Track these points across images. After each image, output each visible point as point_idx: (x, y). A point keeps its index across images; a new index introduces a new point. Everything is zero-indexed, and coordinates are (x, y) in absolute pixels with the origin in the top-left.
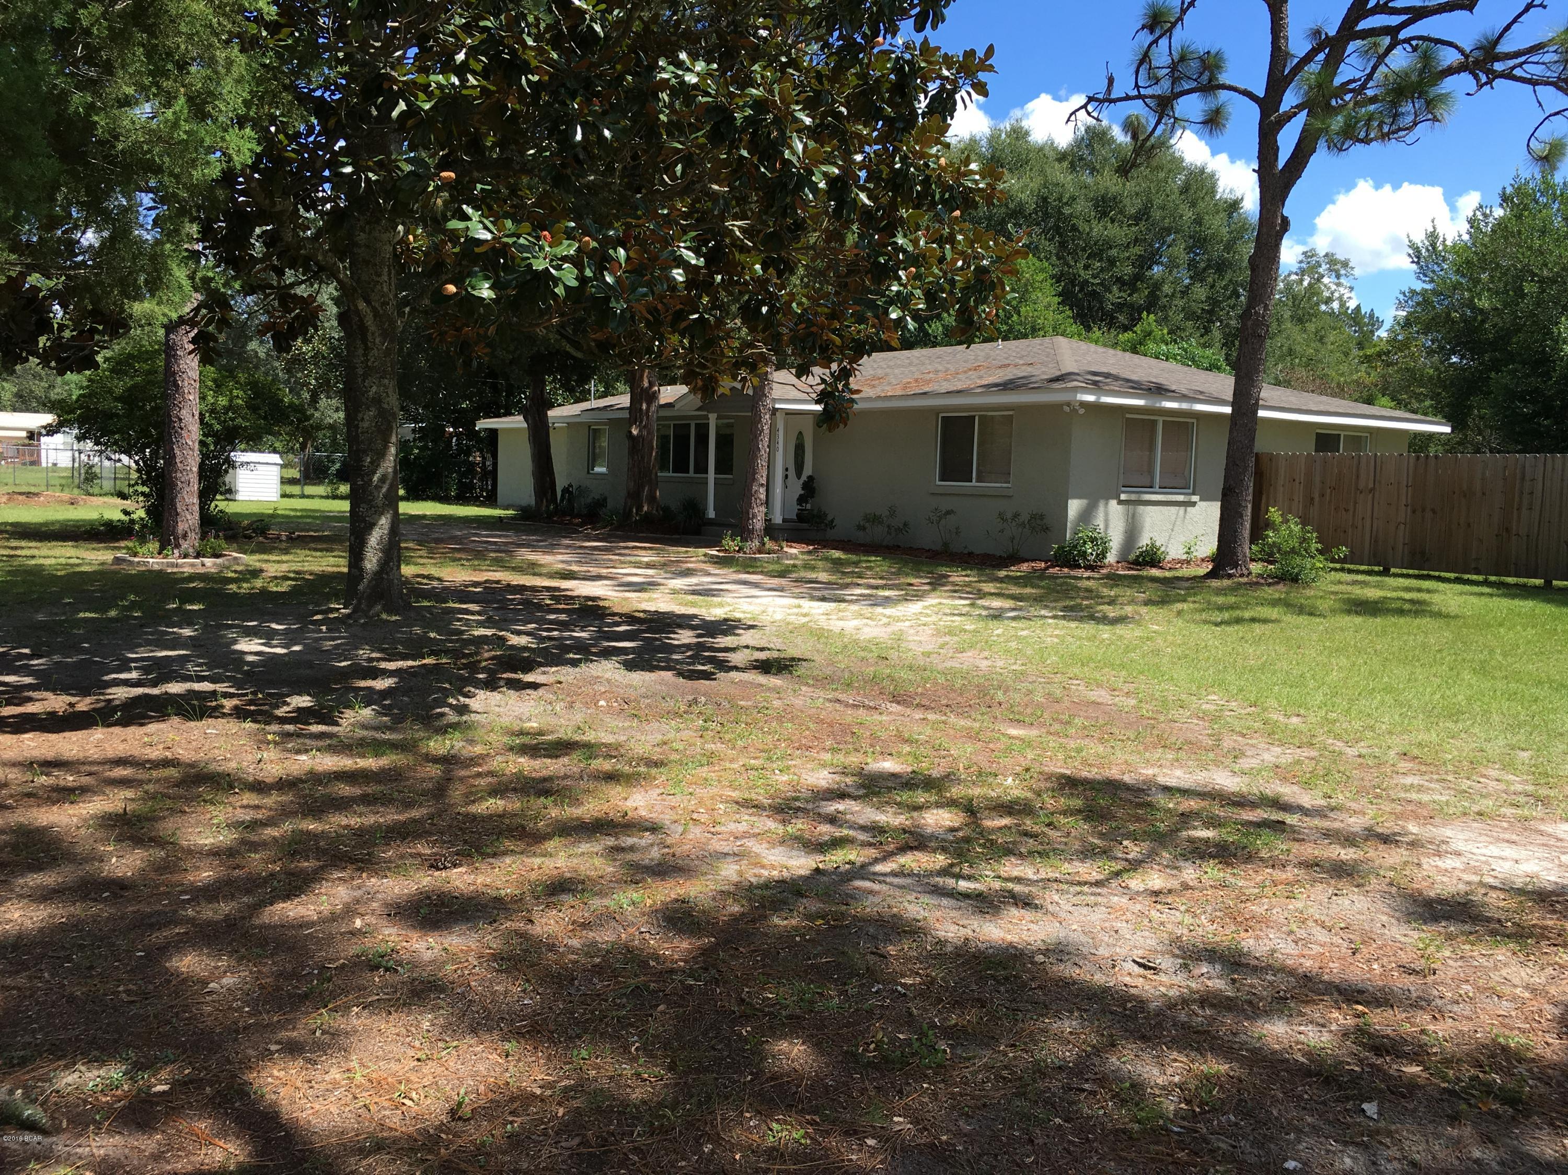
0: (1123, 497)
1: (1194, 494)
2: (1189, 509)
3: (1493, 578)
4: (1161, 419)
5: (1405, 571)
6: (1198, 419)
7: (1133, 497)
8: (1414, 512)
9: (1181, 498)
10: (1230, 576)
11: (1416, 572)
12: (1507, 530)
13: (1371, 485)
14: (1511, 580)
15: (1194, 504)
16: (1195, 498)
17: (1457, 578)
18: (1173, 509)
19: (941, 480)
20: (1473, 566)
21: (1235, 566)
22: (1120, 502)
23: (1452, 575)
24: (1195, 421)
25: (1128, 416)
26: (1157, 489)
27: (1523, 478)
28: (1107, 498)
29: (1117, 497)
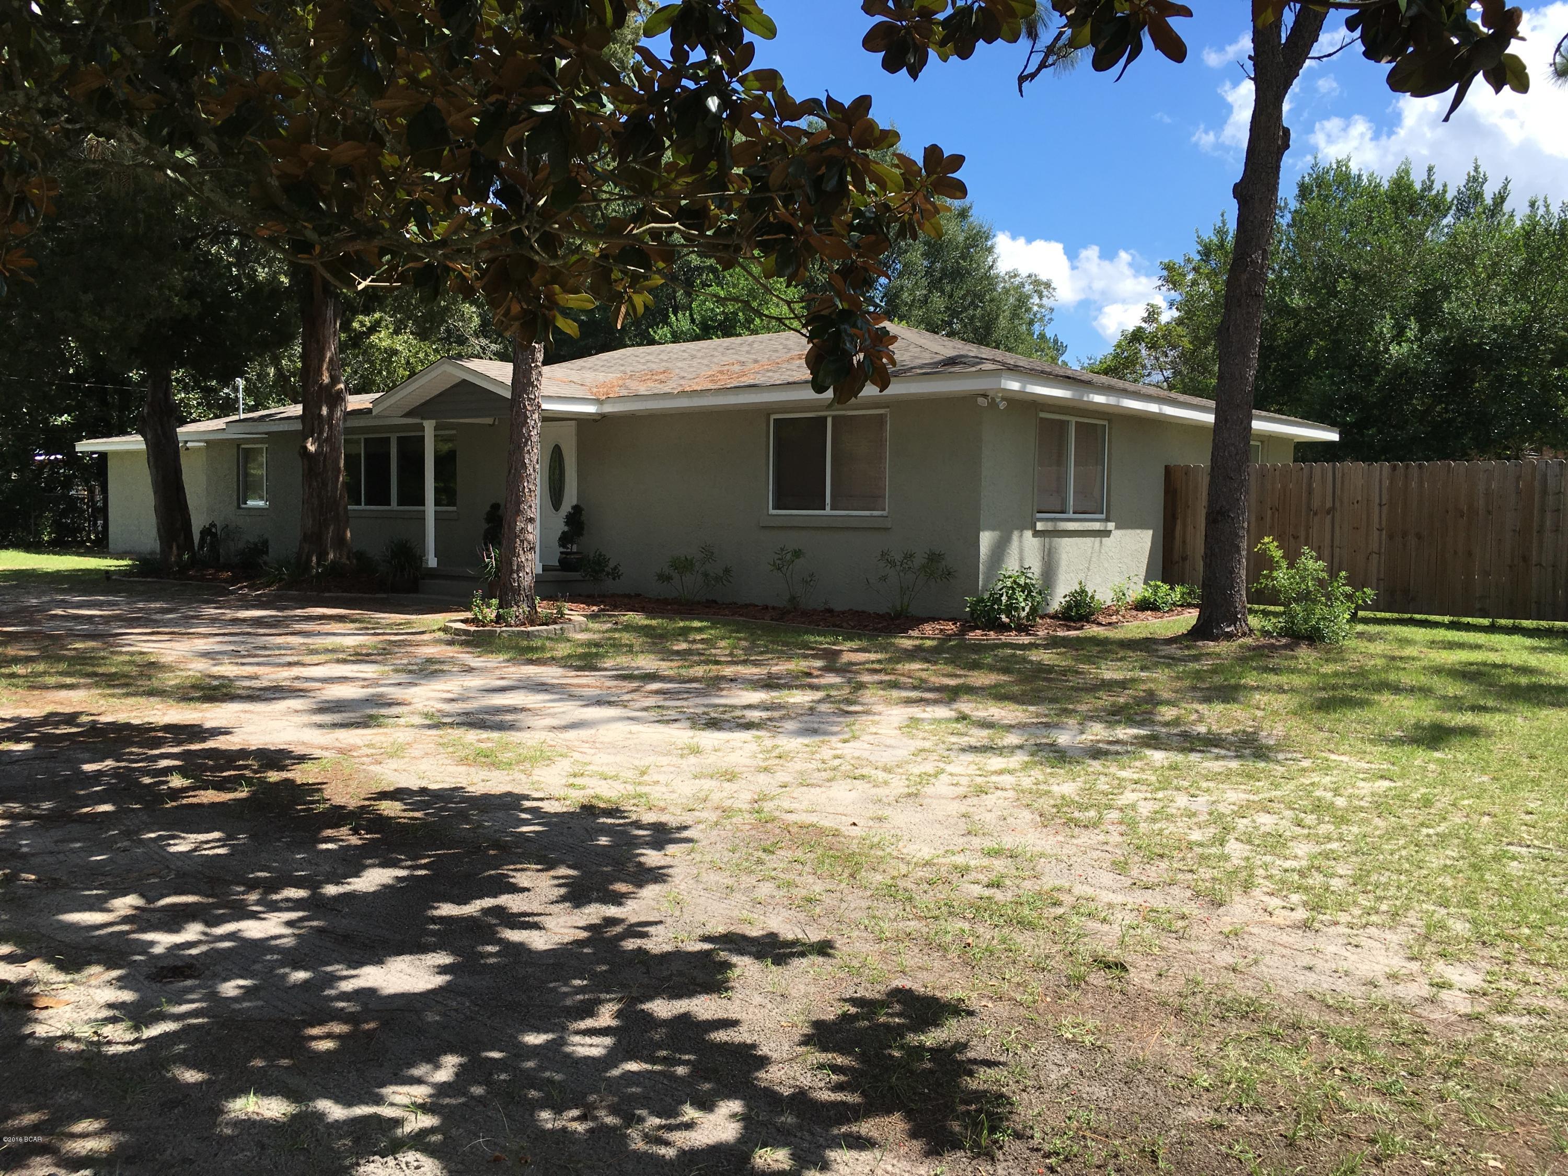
0: (1040, 526)
1: (1107, 520)
2: (1104, 540)
3: (1503, 622)
4: (1073, 420)
5: (1379, 615)
6: (1110, 421)
7: (1049, 526)
8: (1391, 537)
9: (1097, 526)
10: (1229, 637)
11: (1396, 615)
12: (1525, 559)
13: (1329, 504)
14: (1526, 623)
15: (1106, 533)
16: (1111, 526)
17: (1452, 622)
18: (1089, 541)
19: (776, 507)
20: (1478, 606)
21: (1233, 621)
22: (1037, 534)
23: (1447, 619)
24: (1106, 423)
25: (1043, 415)
26: (1071, 515)
27: (1544, 492)
28: (1022, 529)
29: (1033, 527)
